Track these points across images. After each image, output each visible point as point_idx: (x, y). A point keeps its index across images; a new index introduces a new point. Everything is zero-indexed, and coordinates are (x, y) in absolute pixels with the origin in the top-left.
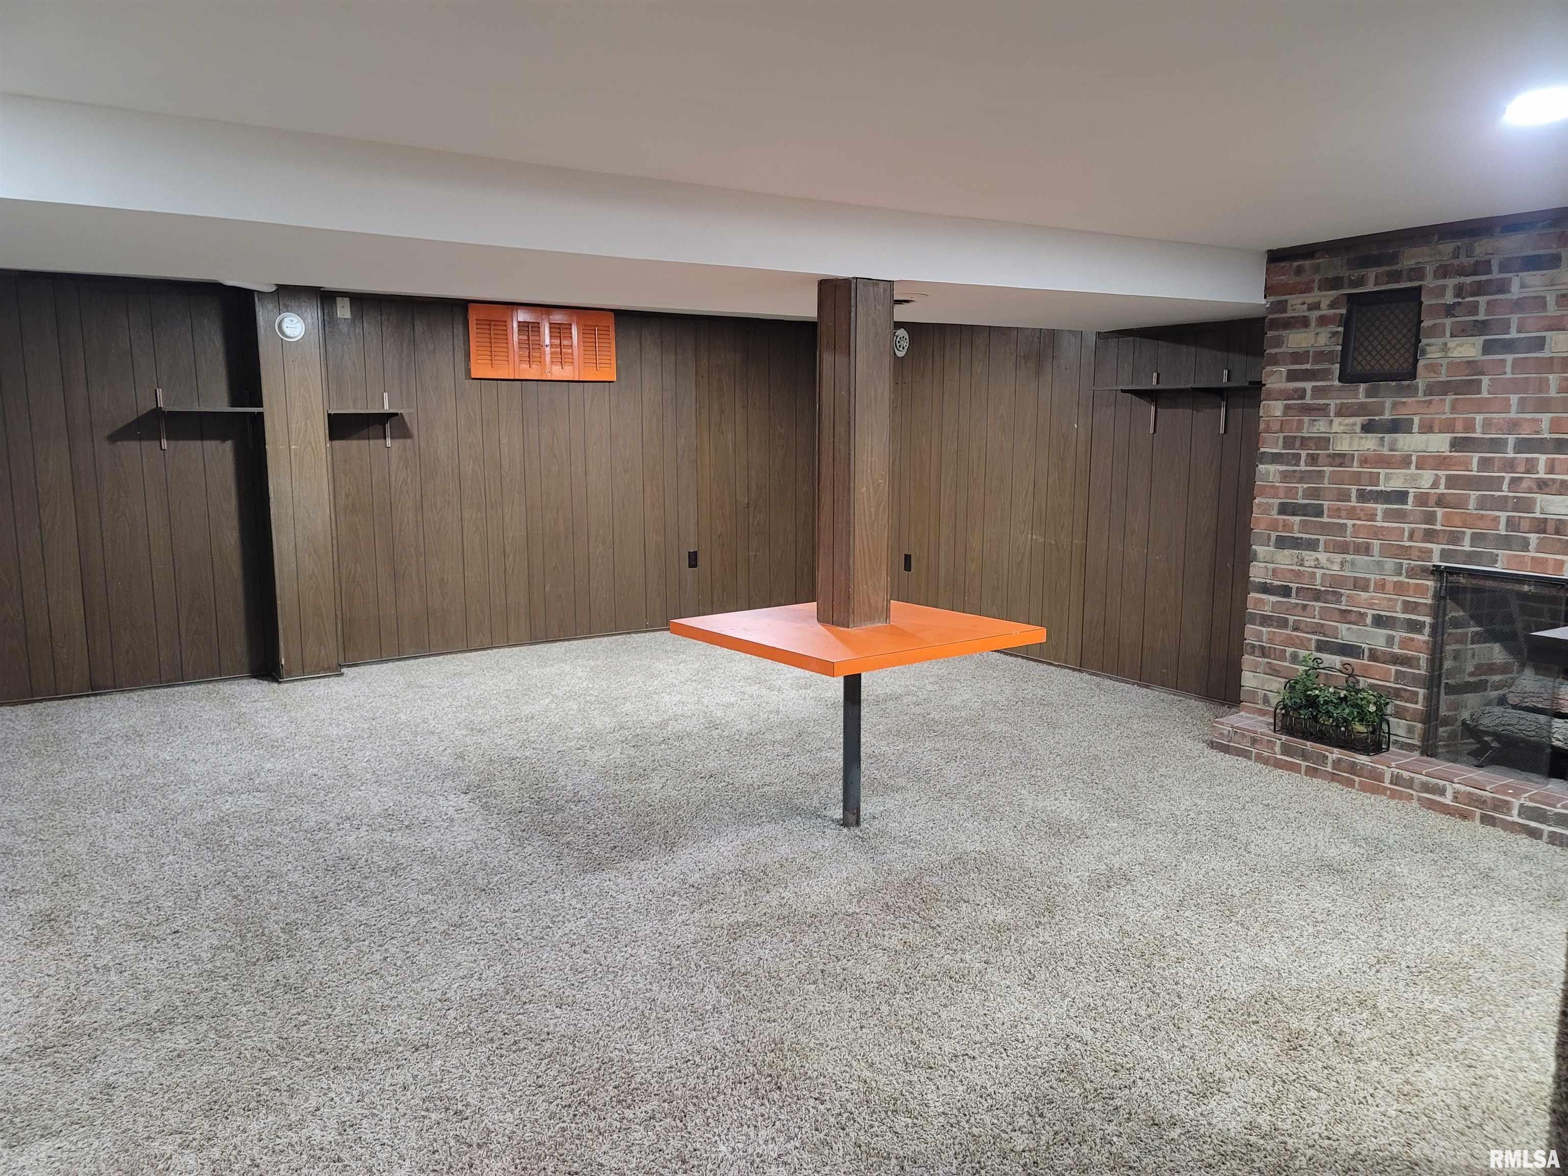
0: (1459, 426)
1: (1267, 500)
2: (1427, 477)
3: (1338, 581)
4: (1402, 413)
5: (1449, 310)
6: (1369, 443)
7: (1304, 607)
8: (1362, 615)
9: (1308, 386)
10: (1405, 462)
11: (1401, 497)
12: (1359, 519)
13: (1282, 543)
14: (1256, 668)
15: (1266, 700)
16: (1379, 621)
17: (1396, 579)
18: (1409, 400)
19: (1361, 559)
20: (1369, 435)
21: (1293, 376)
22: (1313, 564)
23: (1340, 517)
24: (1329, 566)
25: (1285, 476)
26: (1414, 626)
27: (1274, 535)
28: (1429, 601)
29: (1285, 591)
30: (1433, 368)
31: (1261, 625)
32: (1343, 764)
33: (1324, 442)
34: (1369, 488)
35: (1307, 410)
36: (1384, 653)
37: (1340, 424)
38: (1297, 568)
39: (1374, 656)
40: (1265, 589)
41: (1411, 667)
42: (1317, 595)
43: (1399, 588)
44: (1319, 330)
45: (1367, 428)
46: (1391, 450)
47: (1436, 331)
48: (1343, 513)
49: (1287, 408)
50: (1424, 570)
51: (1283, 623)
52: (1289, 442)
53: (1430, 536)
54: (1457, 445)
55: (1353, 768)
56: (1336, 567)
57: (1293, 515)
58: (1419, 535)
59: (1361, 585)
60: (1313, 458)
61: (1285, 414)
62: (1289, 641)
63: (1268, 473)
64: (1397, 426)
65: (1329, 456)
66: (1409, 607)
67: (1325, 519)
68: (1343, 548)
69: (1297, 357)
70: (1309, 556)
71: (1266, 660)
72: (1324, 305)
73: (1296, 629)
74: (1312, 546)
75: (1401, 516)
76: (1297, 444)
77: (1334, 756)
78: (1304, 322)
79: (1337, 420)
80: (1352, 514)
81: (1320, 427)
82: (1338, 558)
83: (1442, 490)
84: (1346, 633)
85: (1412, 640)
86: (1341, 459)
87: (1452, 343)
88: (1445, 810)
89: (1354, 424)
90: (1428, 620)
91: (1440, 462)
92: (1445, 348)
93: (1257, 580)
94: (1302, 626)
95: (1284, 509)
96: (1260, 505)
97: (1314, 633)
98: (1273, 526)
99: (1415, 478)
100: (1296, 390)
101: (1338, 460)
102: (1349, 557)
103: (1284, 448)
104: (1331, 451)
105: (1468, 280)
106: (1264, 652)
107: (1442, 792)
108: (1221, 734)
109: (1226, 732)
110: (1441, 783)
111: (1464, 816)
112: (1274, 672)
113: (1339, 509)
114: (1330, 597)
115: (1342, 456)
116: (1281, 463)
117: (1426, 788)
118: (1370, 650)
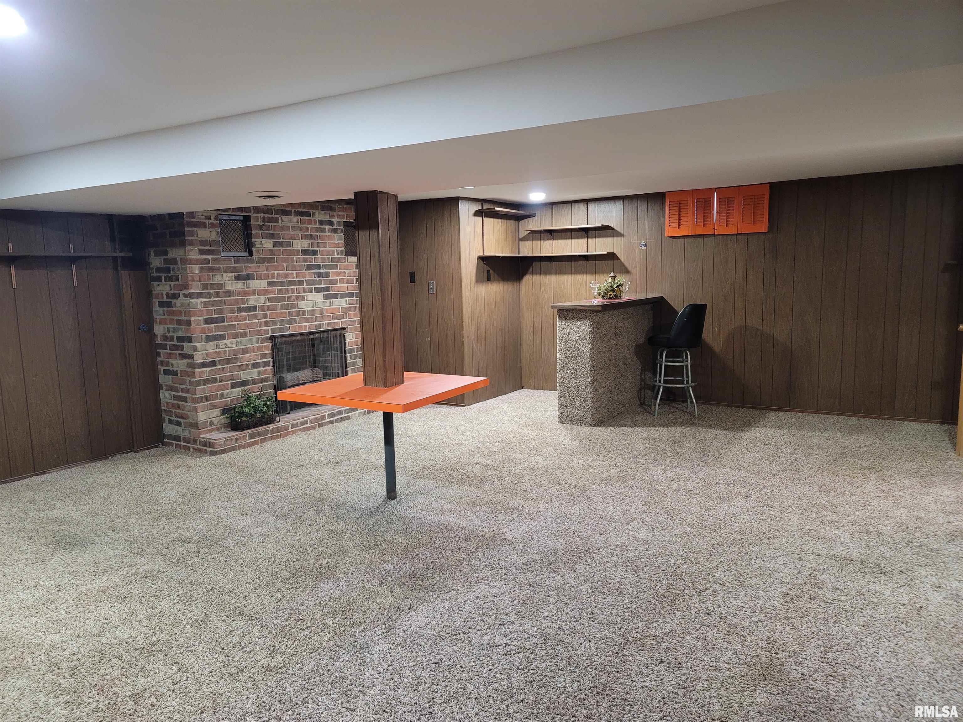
0: (270, 277)
1: (197, 318)
2: (263, 298)
3: (236, 352)
4: (249, 272)
5: (261, 227)
6: (239, 285)
7: (223, 369)
8: (247, 365)
9: (210, 257)
10: (254, 293)
11: (254, 308)
12: (240, 321)
13: (209, 339)
14: (205, 408)
15: (212, 423)
16: (254, 366)
17: (257, 345)
18: (252, 265)
19: (244, 339)
20: (239, 281)
21: (202, 252)
22: (224, 346)
23: (232, 321)
24: (231, 346)
25: (205, 304)
26: (266, 364)
27: (204, 336)
28: (270, 352)
29: (213, 364)
30: (258, 251)
31: (204, 385)
32: (274, 430)
33: (221, 285)
34: (242, 306)
35: (211, 270)
36: (258, 379)
37: (226, 276)
38: (217, 350)
39: (254, 382)
40: (204, 365)
41: (268, 382)
42: (228, 361)
43: (259, 349)
44: (210, 230)
45: (238, 278)
46: (247, 288)
47: (257, 236)
48: (233, 320)
49: (201, 269)
50: (267, 338)
51: (215, 380)
52: (205, 286)
53: (267, 324)
54: (270, 284)
55: (278, 430)
56: (234, 345)
57: (212, 324)
58: (263, 324)
59: (245, 351)
60: (217, 294)
61: (200, 272)
62: (220, 388)
63: (197, 303)
64: (249, 277)
65: (224, 292)
66: (264, 356)
67: (226, 324)
68: (236, 336)
69: (202, 242)
70: (222, 343)
71: (209, 403)
72: (212, 217)
73: (221, 381)
74: (222, 337)
75: (255, 317)
76: (209, 287)
77: (271, 428)
78: (204, 225)
79: (225, 275)
80: (237, 319)
81: (218, 278)
82: (234, 341)
83: (268, 304)
84: (243, 375)
85: (266, 370)
86: (229, 293)
87: (264, 241)
88: (308, 429)
89: (232, 277)
90: (270, 359)
91: (266, 292)
92: (261, 243)
93: (199, 362)
94: (223, 378)
95: (207, 321)
96: (194, 321)
97: (229, 380)
98: (203, 331)
99: (258, 300)
100: (205, 259)
101: (228, 294)
102: (238, 340)
103: (203, 290)
104: (224, 290)
105: (266, 216)
106: (207, 399)
107: (306, 422)
108: (221, 445)
109: (222, 443)
110: (306, 419)
111: (314, 428)
112: (214, 407)
113: (231, 318)
114: (234, 361)
115: (229, 292)
116: (202, 298)
117: (302, 424)
118: (252, 380)
